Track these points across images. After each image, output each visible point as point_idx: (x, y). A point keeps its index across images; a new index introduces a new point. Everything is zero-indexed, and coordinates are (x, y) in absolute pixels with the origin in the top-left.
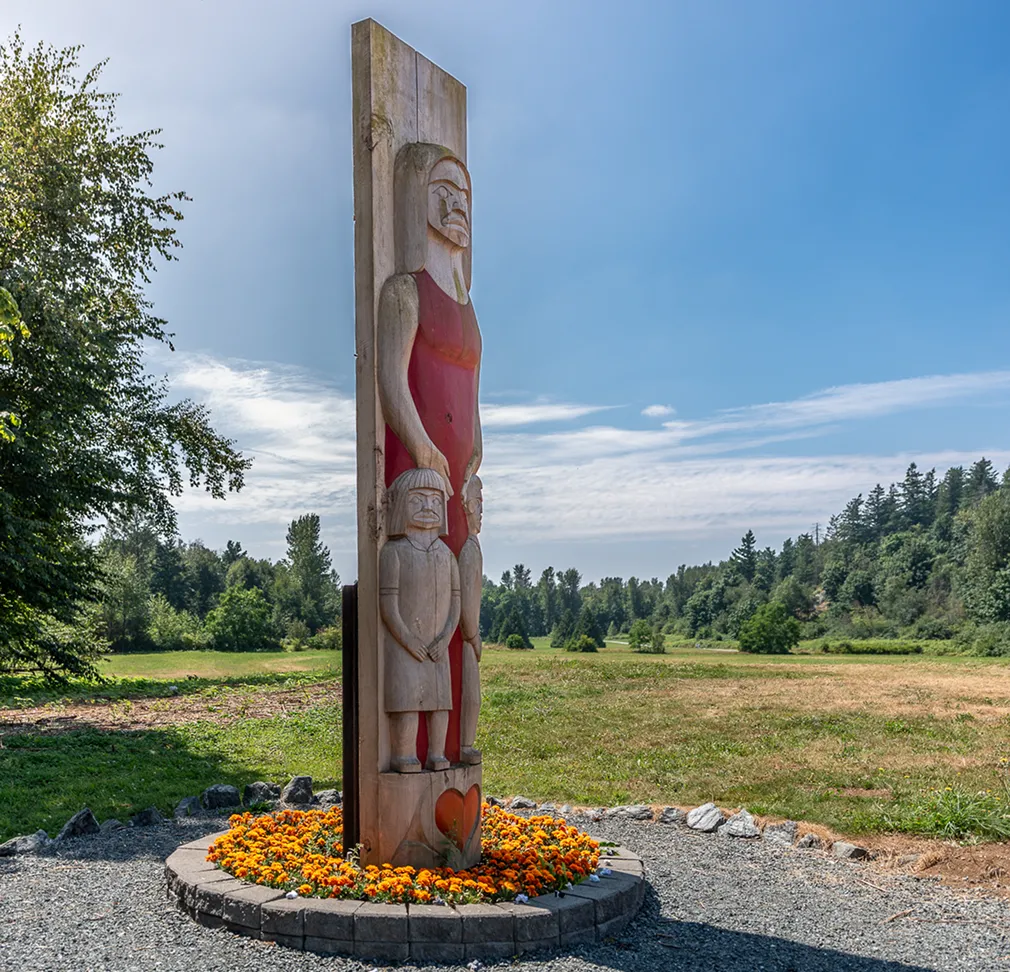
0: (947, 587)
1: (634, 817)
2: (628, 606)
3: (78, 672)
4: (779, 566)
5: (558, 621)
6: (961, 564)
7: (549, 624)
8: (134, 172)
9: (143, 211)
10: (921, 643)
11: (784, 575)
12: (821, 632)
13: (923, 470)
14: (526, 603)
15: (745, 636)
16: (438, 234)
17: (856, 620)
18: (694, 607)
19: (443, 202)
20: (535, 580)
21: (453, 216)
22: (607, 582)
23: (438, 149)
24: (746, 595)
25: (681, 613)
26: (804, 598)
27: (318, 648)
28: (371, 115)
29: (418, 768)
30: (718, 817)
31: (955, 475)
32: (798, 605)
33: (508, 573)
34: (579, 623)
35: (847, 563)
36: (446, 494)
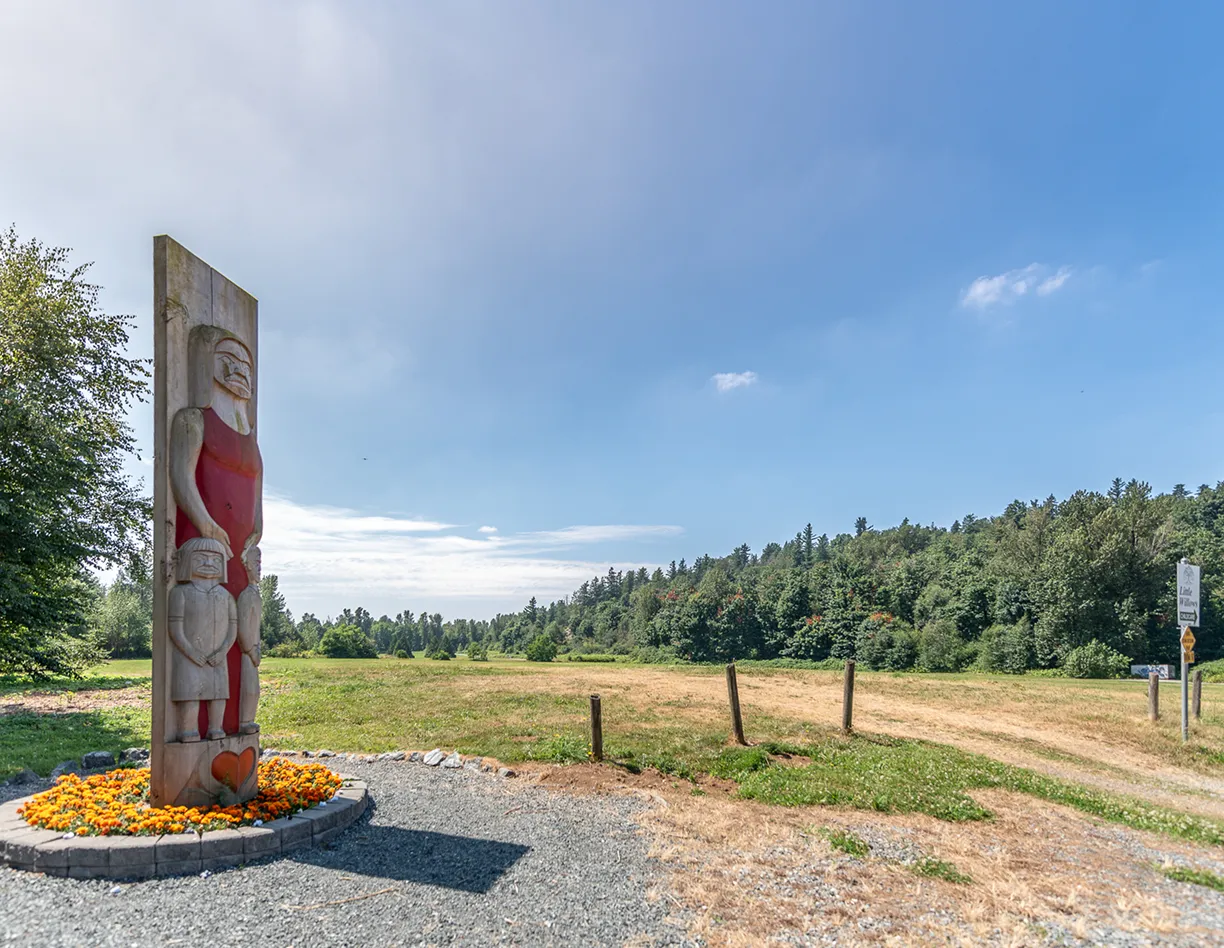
0: (627, 629)
1: (394, 759)
2: (469, 635)
3: (59, 671)
4: (548, 616)
5: (429, 642)
6: (633, 618)
7: (424, 644)
8: (114, 341)
9: (119, 366)
10: (615, 657)
11: (551, 621)
12: (568, 650)
13: (616, 571)
14: (410, 632)
15: (530, 652)
16: (222, 386)
17: (585, 644)
18: (504, 636)
19: (226, 367)
20: (416, 619)
21: (235, 377)
22: (458, 622)
23: (223, 332)
24: (531, 631)
25: (498, 640)
26: (559, 632)
27: (274, 656)
28: (167, 298)
29: (199, 738)
30: (441, 757)
31: (631, 574)
32: (558, 637)
33: (400, 615)
34: (442, 643)
35: (582, 615)
36: (225, 555)
